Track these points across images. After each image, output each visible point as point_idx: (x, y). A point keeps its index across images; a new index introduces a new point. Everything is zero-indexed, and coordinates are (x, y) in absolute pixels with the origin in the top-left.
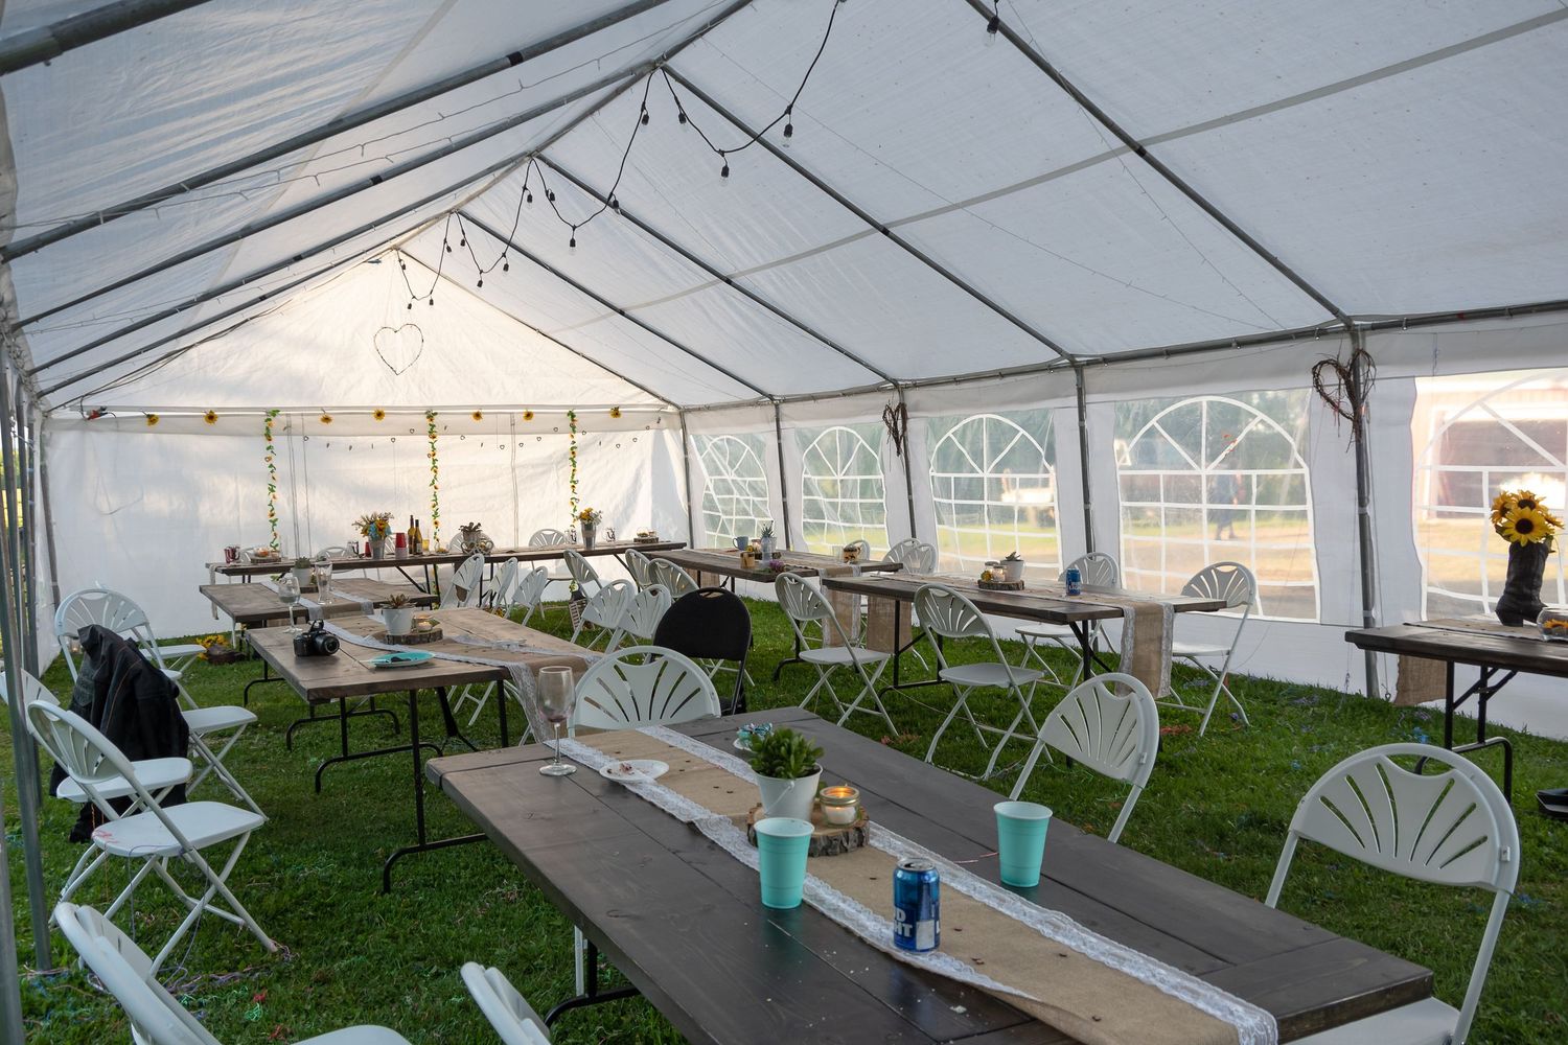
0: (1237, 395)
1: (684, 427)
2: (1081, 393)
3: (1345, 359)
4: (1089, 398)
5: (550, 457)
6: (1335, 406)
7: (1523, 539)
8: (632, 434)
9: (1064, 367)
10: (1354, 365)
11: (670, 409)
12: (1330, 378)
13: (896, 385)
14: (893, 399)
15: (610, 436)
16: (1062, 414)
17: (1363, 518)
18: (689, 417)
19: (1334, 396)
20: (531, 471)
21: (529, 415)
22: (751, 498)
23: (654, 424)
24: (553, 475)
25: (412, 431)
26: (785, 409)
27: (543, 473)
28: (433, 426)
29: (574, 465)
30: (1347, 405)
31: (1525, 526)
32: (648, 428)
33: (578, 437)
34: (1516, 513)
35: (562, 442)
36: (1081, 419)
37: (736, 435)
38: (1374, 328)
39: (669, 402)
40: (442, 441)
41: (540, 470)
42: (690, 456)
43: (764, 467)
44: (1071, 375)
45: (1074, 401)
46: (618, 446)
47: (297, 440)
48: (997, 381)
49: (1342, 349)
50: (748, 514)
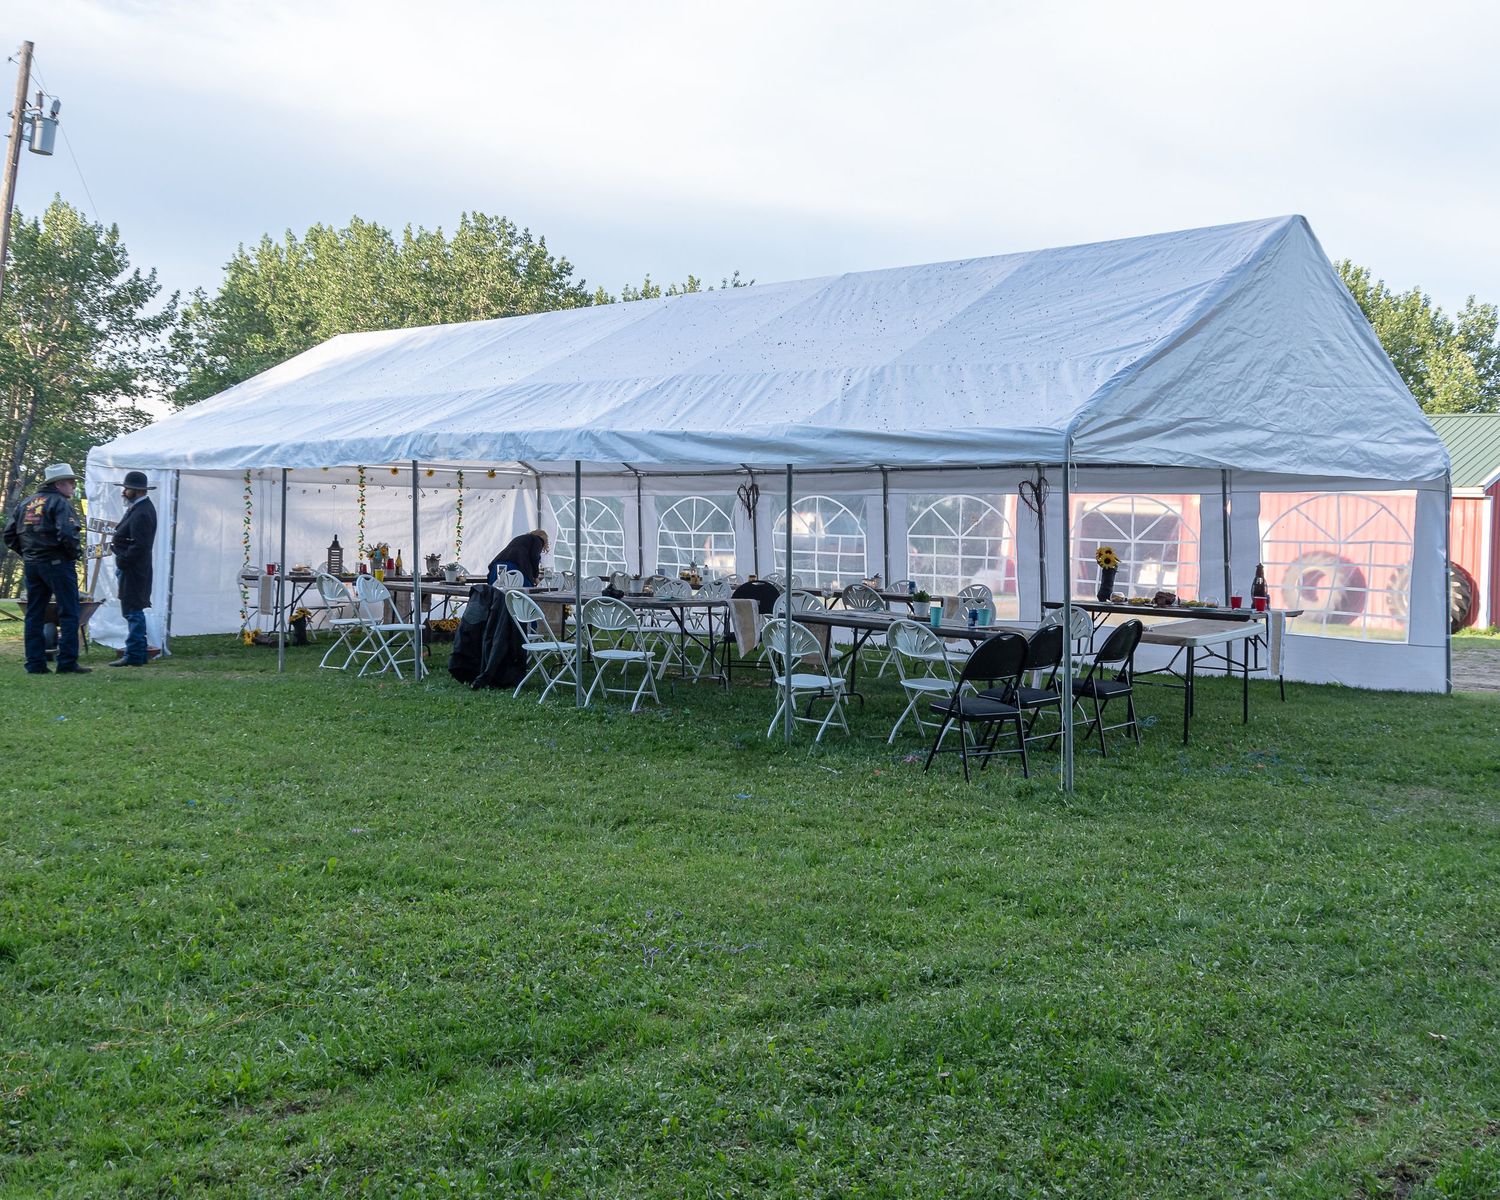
0: (980, 495)
1: (539, 488)
2: (885, 487)
3: (1035, 482)
4: (890, 491)
5: (442, 507)
6: (1031, 506)
7: (1107, 566)
8: (501, 492)
9: (876, 471)
10: (1039, 485)
11: (530, 473)
12: (1028, 490)
13: (750, 472)
14: (748, 481)
15: (487, 491)
16: (873, 498)
17: (1042, 563)
18: (544, 481)
19: (1029, 500)
20: (429, 517)
21: (431, 473)
22: (606, 546)
23: (517, 485)
24: (444, 522)
25: (348, 481)
26: (646, 481)
27: (437, 519)
28: (363, 478)
29: (460, 513)
30: (1035, 505)
31: (1108, 561)
32: (513, 488)
33: (464, 491)
34: (1105, 556)
35: (451, 495)
36: (885, 503)
37: (597, 498)
38: (1049, 466)
39: (530, 468)
40: (369, 490)
41: (435, 516)
42: (543, 512)
43: (622, 524)
44: (880, 476)
45: (881, 491)
46: (492, 500)
47: (266, 484)
48: (829, 475)
49: (1033, 476)
50: (600, 558)
